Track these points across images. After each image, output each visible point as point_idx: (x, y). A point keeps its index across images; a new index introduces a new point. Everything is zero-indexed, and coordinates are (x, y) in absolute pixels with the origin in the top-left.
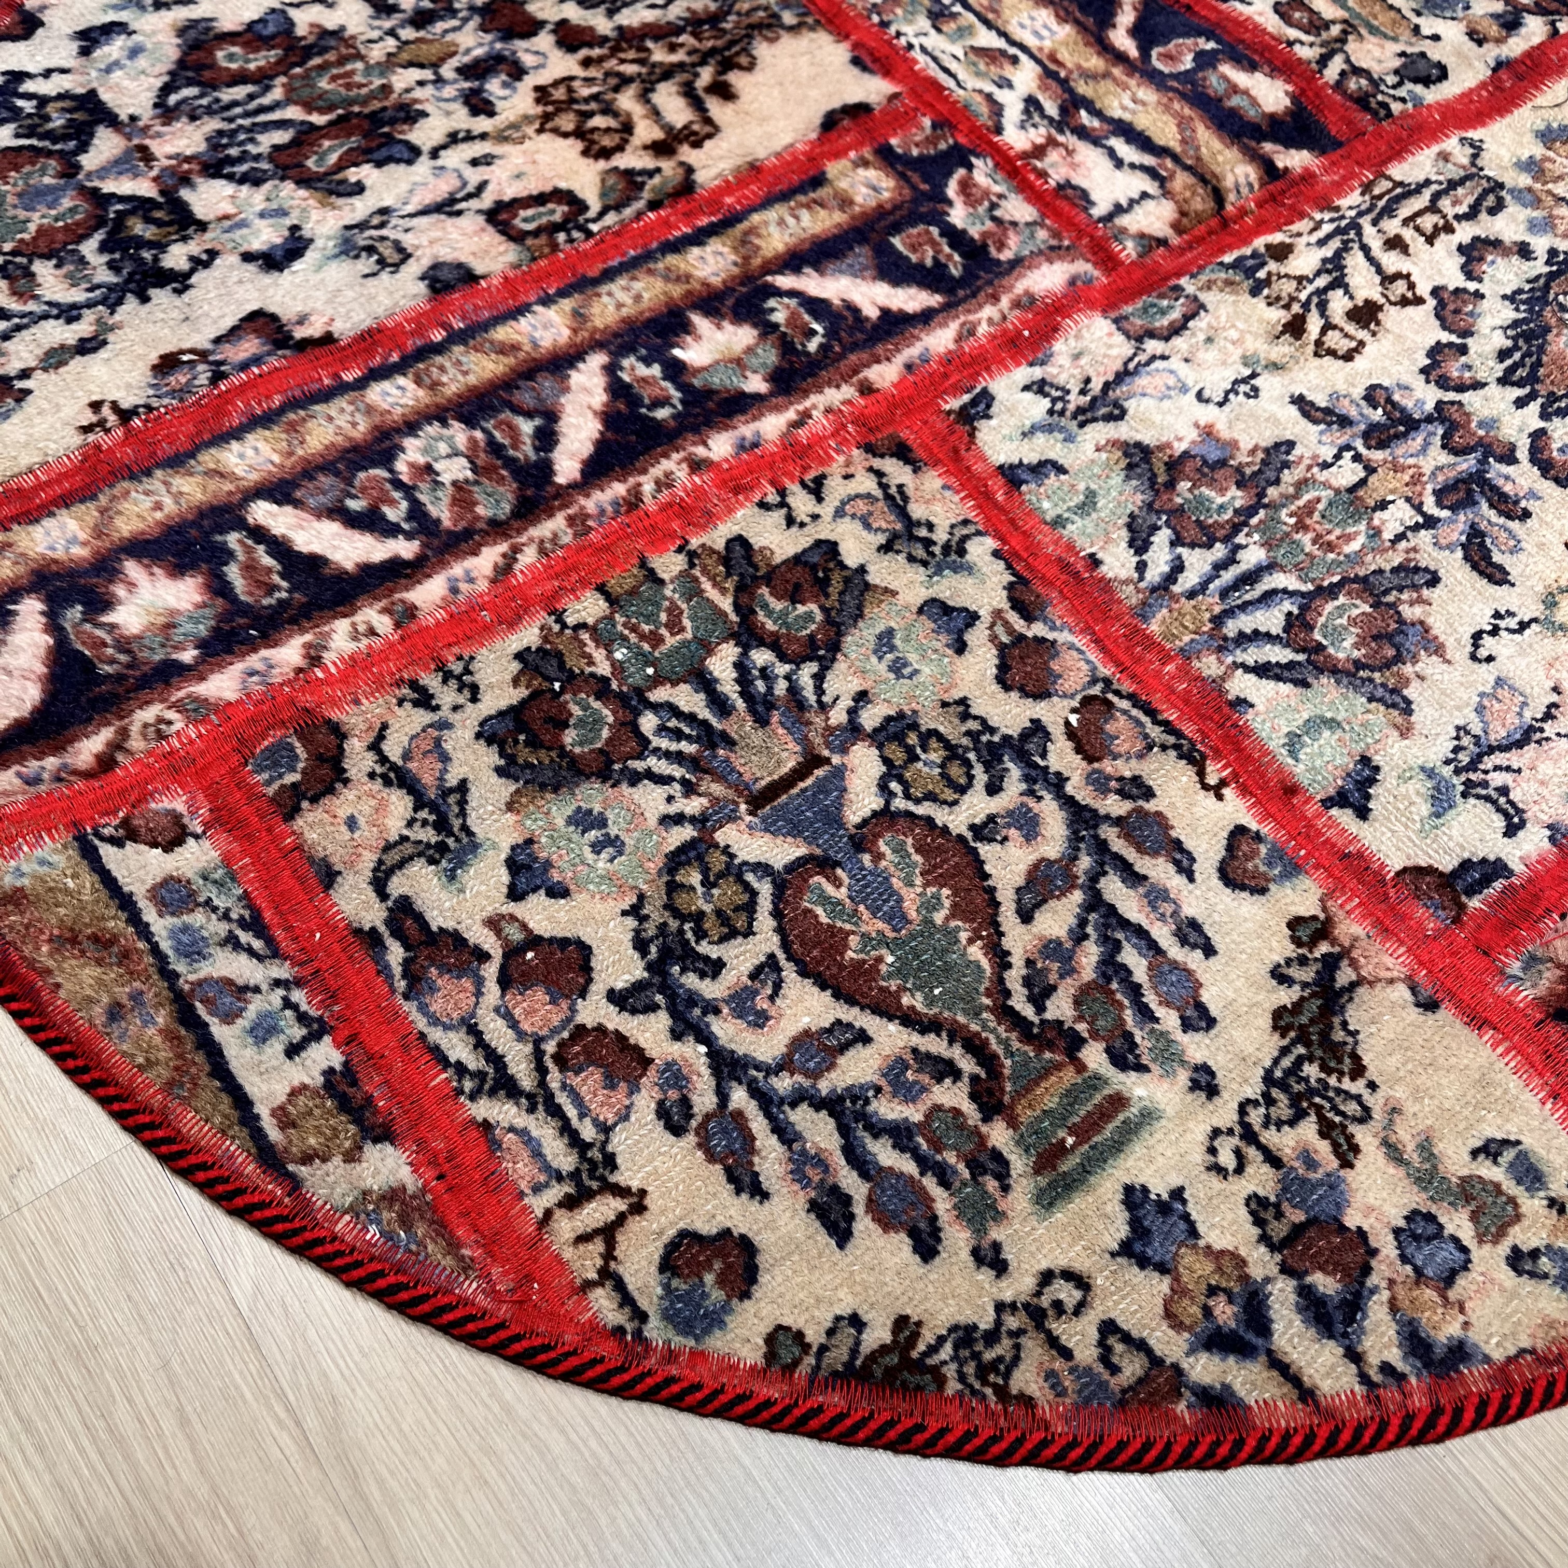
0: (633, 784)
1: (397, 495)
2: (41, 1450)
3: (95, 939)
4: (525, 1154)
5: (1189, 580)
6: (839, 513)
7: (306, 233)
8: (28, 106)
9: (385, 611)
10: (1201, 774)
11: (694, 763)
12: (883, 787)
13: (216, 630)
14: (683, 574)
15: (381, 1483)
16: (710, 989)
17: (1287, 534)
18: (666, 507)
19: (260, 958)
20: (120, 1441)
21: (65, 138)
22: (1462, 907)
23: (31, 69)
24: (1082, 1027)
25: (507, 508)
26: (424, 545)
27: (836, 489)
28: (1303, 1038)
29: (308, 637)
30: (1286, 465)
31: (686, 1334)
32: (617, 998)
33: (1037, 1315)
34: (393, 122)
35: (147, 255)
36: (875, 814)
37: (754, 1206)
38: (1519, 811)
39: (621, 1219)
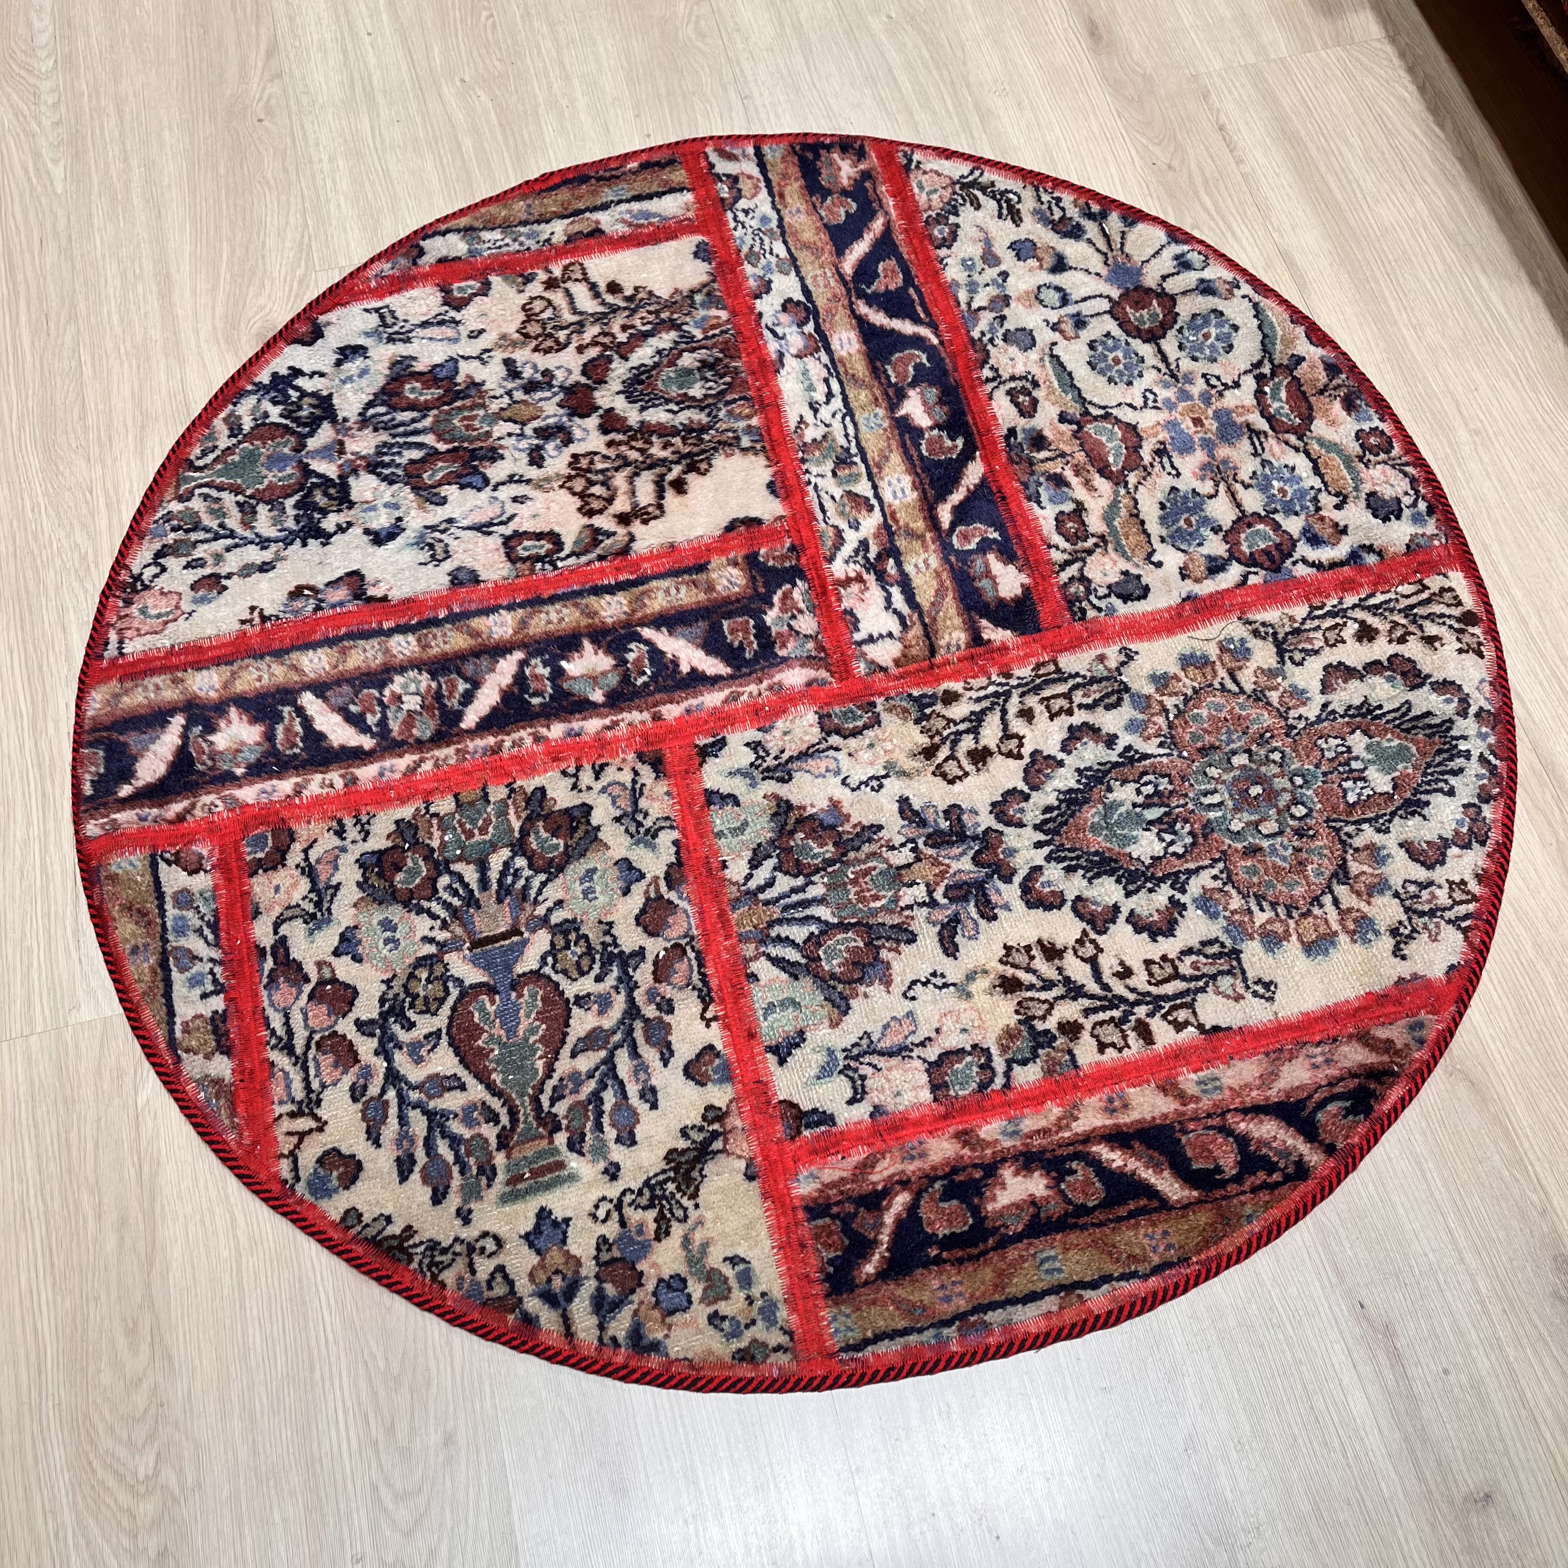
0: (418, 914)
1: (378, 708)
2: (37, 1137)
3: (139, 911)
4: (283, 1084)
5: (770, 894)
6: (604, 790)
7: (403, 524)
8: (294, 394)
9: (342, 776)
10: (705, 1010)
11: (454, 912)
12: (543, 959)
13: (259, 760)
14: (503, 801)
15: (162, 1207)
16: (404, 1036)
17: (845, 884)
18: (513, 758)
19: (208, 944)
20: (68, 1146)
21: (305, 425)
22: (799, 1132)
23: (307, 369)
24: (564, 1122)
25: (428, 734)
26: (378, 744)
27: (610, 775)
28: (676, 1170)
29: (299, 780)
30: (870, 840)
31: (312, 1194)
32: (359, 1024)
33: (471, 1249)
34: (481, 459)
35: (317, 516)
36: (531, 972)
37: (372, 1149)
38: (864, 1092)
39: (311, 1131)
